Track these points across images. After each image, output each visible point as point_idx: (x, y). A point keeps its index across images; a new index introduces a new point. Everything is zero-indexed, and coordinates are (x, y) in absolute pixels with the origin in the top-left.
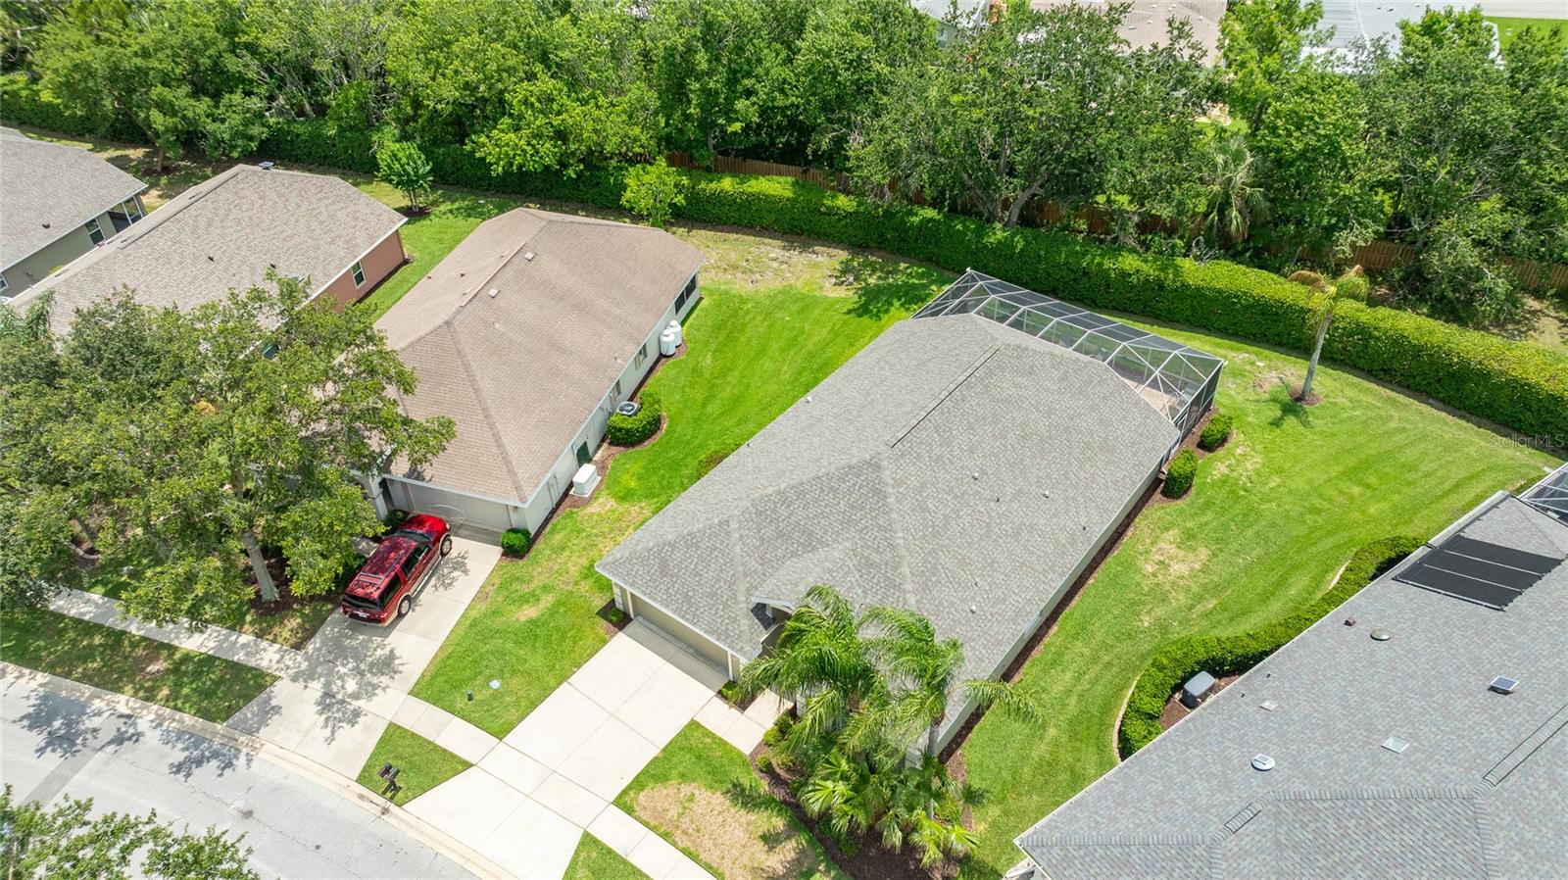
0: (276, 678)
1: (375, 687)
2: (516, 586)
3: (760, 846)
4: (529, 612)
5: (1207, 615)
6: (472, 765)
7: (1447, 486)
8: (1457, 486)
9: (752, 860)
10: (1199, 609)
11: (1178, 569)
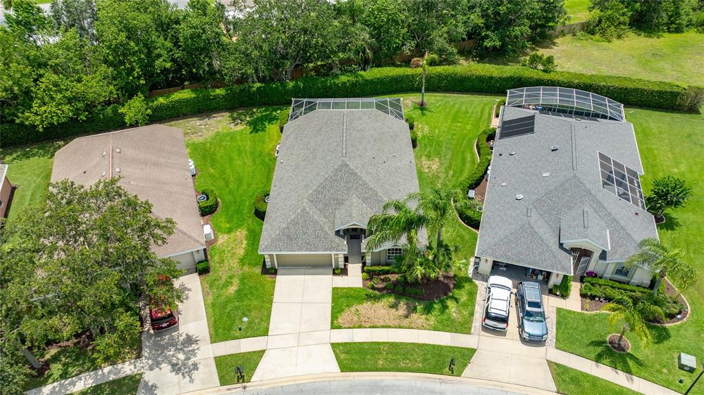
0: (141, 375)
1: (193, 351)
2: (216, 283)
3: (393, 310)
4: (232, 289)
5: (453, 176)
6: (265, 350)
7: (479, 113)
8: (482, 113)
9: (393, 316)
10: (449, 176)
11: (434, 167)
